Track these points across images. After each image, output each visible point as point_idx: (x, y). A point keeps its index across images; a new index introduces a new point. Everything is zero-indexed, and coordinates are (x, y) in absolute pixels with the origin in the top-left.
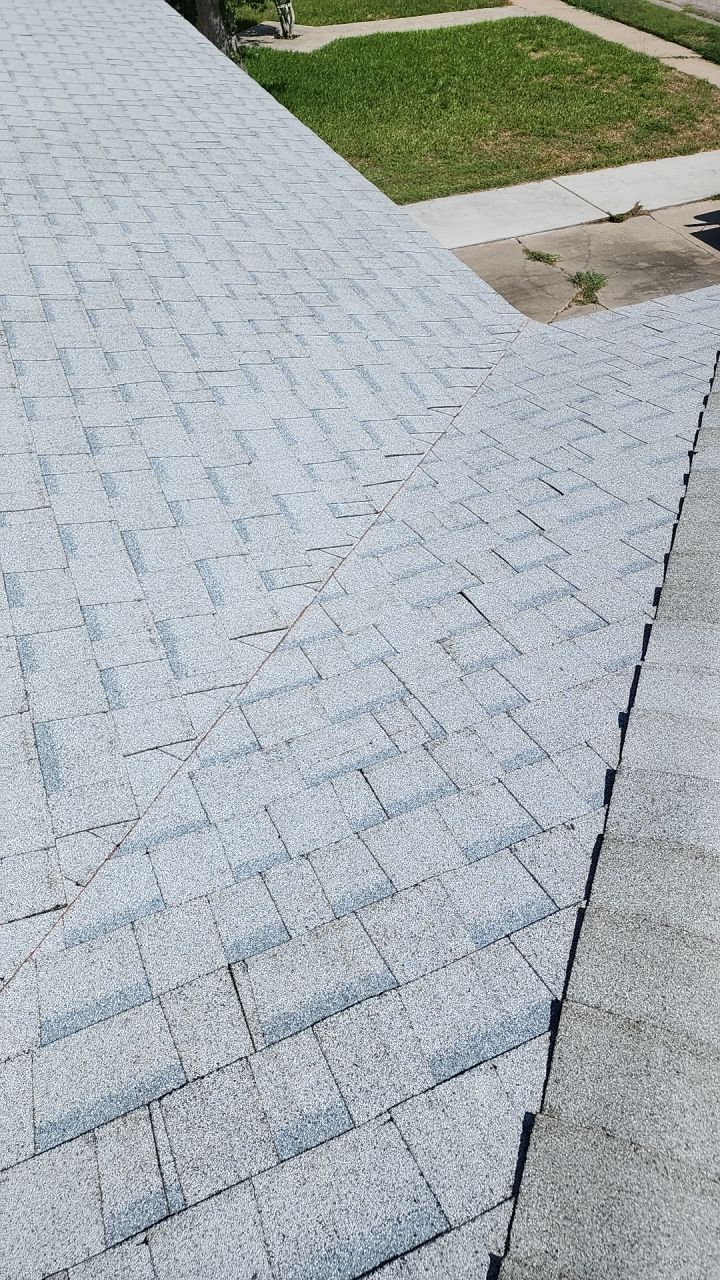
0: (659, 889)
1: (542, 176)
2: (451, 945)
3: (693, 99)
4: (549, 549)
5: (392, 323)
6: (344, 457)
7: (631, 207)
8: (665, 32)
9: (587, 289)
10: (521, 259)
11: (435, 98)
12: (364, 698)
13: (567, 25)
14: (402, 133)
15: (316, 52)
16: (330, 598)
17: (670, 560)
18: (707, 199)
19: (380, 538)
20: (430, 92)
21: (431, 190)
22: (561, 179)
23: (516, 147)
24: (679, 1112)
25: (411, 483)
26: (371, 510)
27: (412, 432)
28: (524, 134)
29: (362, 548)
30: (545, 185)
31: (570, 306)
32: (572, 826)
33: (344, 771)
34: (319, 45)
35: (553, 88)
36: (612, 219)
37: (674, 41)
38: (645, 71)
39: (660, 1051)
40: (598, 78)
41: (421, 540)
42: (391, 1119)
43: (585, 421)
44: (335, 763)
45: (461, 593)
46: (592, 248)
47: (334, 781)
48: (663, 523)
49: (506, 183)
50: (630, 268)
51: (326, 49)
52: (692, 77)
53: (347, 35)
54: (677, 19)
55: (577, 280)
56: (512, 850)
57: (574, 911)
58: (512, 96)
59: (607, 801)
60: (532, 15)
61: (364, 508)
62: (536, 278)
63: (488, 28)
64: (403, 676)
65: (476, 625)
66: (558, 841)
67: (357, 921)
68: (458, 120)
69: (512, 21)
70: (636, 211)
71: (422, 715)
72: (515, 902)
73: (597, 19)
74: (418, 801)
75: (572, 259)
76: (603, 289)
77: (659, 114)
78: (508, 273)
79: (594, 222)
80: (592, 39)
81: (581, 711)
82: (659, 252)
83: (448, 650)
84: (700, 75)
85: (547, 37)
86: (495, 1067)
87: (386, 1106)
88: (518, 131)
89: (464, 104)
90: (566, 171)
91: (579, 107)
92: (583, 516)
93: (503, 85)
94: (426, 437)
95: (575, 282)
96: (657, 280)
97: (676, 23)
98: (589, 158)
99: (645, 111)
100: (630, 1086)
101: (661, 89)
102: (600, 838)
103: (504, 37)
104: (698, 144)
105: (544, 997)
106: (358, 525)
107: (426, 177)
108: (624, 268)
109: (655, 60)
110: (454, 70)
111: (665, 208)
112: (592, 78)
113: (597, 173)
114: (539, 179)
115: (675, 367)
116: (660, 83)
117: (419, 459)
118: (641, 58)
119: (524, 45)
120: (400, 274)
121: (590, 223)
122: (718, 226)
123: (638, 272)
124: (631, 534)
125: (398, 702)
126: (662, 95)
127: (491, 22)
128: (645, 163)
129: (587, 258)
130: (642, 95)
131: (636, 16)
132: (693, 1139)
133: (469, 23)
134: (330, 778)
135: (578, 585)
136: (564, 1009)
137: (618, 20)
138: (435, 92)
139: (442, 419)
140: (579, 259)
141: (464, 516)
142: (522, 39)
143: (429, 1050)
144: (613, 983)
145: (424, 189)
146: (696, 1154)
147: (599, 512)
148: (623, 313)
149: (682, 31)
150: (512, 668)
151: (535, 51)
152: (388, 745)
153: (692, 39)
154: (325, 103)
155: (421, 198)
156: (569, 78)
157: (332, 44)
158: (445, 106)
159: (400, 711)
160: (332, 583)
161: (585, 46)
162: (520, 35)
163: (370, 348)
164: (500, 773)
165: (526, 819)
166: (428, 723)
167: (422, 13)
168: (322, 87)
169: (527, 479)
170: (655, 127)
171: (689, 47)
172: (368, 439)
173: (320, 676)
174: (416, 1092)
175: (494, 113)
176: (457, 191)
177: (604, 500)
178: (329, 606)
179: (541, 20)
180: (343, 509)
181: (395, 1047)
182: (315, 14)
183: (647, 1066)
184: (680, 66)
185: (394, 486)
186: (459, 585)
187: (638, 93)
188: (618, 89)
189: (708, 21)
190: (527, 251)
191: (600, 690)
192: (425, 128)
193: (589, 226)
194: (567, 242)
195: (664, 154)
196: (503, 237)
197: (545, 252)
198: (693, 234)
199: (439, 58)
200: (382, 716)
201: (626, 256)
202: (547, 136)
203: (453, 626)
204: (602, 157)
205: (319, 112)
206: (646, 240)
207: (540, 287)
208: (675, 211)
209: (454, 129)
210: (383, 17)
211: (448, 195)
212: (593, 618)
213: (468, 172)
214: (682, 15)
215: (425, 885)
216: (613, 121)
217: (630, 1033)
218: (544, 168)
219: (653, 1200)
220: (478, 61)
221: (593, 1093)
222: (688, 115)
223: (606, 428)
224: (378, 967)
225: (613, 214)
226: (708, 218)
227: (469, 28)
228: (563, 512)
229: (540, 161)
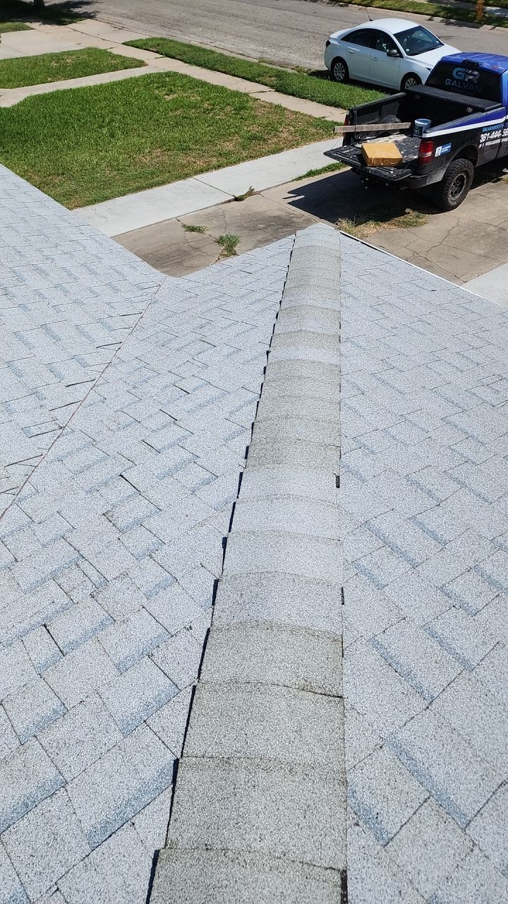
0: (244, 658)
1: (186, 176)
2: (105, 740)
3: (274, 118)
4: (181, 433)
5: (67, 292)
6: (34, 392)
7: (247, 190)
8: (250, 76)
9: (229, 246)
10: (181, 233)
11: (105, 131)
12: (49, 569)
13: (186, 76)
14: (86, 156)
15: (14, 107)
16: (25, 498)
17: (255, 427)
18: (293, 180)
19: (64, 445)
20: (101, 127)
21: (112, 193)
22: (198, 177)
23: (166, 158)
24: (255, 815)
25: (87, 402)
26: (57, 427)
27: (85, 365)
28: (169, 150)
29: (51, 456)
30: (189, 181)
31: (219, 259)
32: (190, 627)
33: (33, 628)
34: (16, 101)
35: (183, 118)
36: (236, 199)
37: (256, 82)
38: (241, 103)
39: (242, 775)
40: (212, 109)
41: (93, 443)
42: (58, 889)
43: (203, 341)
44: (25, 625)
45: (121, 475)
46: (227, 219)
47: (24, 638)
48: (250, 402)
49: (163, 183)
50: (253, 229)
51: (22, 104)
52: (271, 104)
53: (35, 93)
54: (255, 67)
55: (220, 241)
56: (150, 656)
57: (190, 689)
58: (157, 125)
59: (213, 604)
60: (162, 71)
61: (51, 426)
62: (194, 243)
63: (134, 81)
64: (77, 547)
65: (130, 496)
66: (181, 642)
67: (37, 742)
68: (123, 144)
69: (149, 76)
70: (251, 193)
71: (91, 572)
72: (149, 695)
73: (205, 71)
74: (85, 637)
75: (215, 227)
76: (238, 245)
77: (255, 129)
78: (174, 242)
79: (226, 202)
80: (203, 84)
81: (198, 542)
82: (270, 217)
83: (111, 519)
84: (276, 103)
85: (174, 85)
86: (133, 824)
87: (54, 880)
88: (165, 148)
89: (126, 133)
90: (202, 171)
91: (203, 129)
92: (201, 406)
93: (150, 118)
94: (97, 368)
95: (219, 243)
96: (271, 235)
97: (255, 70)
98: (214, 161)
99: (245, 128)
100: (223, 807)
101: (253, 113)
102: (209, 631)
103: (145, 87)
104: (282, 146)
105: (170, 759)
106: (46, 440)
107: (108, 184)
108: (250, 230)
109: (246, 95)
110: (114, 111)
111: (269, 189)
112: (208, 110)
113: (221, 171)
114: (184, 178)
115: (258, 296)
116: (252, 109)
117: (91, 384)
118: (236, 94)
119: (159, 91)
120: (72, 257)
121: (223, 203)
122: (303, 196)
123: (259, 231)
124: (231, 413)
125: (74, 567)
126: (254, 117)
127: (135, 78)
128: (250, 161)
129: (225, 226)
130: (242, 118)
131: (228, 68)
132: (265, 832)
133: (120, 79)
134: (20, 637)
135: (198, 454)
136: (180, 765)
137: (218, 71)
138: (103, 127)
139: (108, 354)
140: (220, 227)
141: (123, 419)
142: (157, 88)
143: (86, 826)
144: (214, 734)
145: (108, 192)
146: (267, 842)
147: (212, 401)
148: (228, 264)
149: (259, 75)
150: (153, 523)
151: (168, 95)
152: (66, 600)
153: (267, 80)
154: (26, 141)
155: (106, 199)
156: (193, 111)
157: (25, 100)
158: (112, 136)
159: (76, 574)
160: (27, 487)
161: (200, 89)
162: (156, 85)
163: (51, 311)
164: (144, 601)
165: (161, 630)
166: (95, 578)
167: (86, 74)
168: (22, 129)
169: (167, 386)
170: (254, 138)
171: (266, 85)
172: (52, 376)
173: (16, 560)
174: (77, 862)
175: (147, 138)
176: (130, 191)
177: (213, 392)
178: (24, 505)
179: (168, 74)
180: (34, 430)
181: (62, 832)
182: (9, 81)
183: (234, 789)
184: (263, 97)
185: (74, 407)
186: (119, 470)
187: (239, 116)
188: (226, 115)
189: (275, 67)
190: (184, 226)
191: (211, 525)
192: (101, 151)
193: (223, 205)
194: (211, 216)
195: (261, 155)
196: (167, 218)
197: (197, 225)
198: (289, 203)
199: (103, 104)
200: (61, 580)
201: (250, 221)
202: (185, 150)
203: (114, 501)
204: (223, 160)
205: (23, 147)
206: (261, 210)
207: (196, 249)
208: (275, 189)
209: (122, 151)
210: (59, 79)
211: (124, 194)
212: (208, 475)
213: (135, 178)
214: (258, 65)
215: (88, 699)
216: (226, 136)
217: (224, 767)
218: (186, 171)
219: (236, 887)
220: (131, 104)
221: (200, 821)
222: (272, 128)
223: (216, 344)
224: (51, 773)
225: (237, 196)
226: (296, 192)
227: (120, 83)
228: (190, 406)
229: (183, 166)
